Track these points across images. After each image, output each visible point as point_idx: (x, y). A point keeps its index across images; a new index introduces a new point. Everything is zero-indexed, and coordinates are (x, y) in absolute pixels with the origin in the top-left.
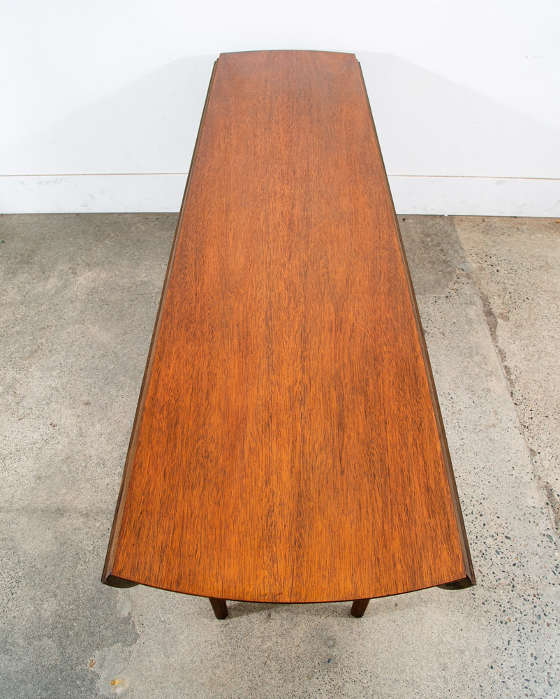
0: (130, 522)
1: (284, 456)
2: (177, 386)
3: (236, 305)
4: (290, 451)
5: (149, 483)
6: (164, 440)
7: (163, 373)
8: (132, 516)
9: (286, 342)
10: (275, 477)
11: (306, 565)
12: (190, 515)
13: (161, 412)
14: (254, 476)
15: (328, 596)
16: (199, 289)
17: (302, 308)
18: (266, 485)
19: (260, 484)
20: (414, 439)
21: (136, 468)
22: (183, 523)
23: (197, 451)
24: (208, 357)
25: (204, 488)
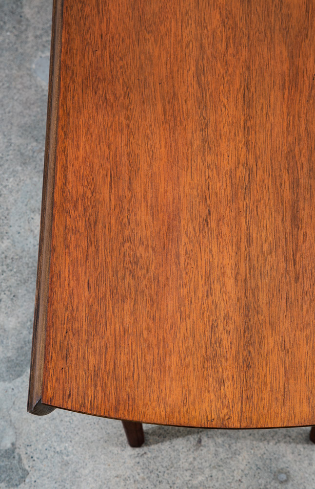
0: (56, 343)
1: (227, 261)
2: (91, 172)
3: (156, 54)
4: (233, 254)
5: (71, 296)
6: (84, 244)
7: (72, 156)
8: (56, 336)
9: (225, 106)
10: (217, 286)
11: (256, 387)
12: (122, 333)
13: (76, 207)
14: (192, 285)
15: (282, 420)
16: (104, 26)
17: (244, 55)
18: (207, 296)
19: (200, 295)
21: (54, 279)
22: (116, 342)
23: (124, 257)
24: (125, 131)
25: (136, 301)
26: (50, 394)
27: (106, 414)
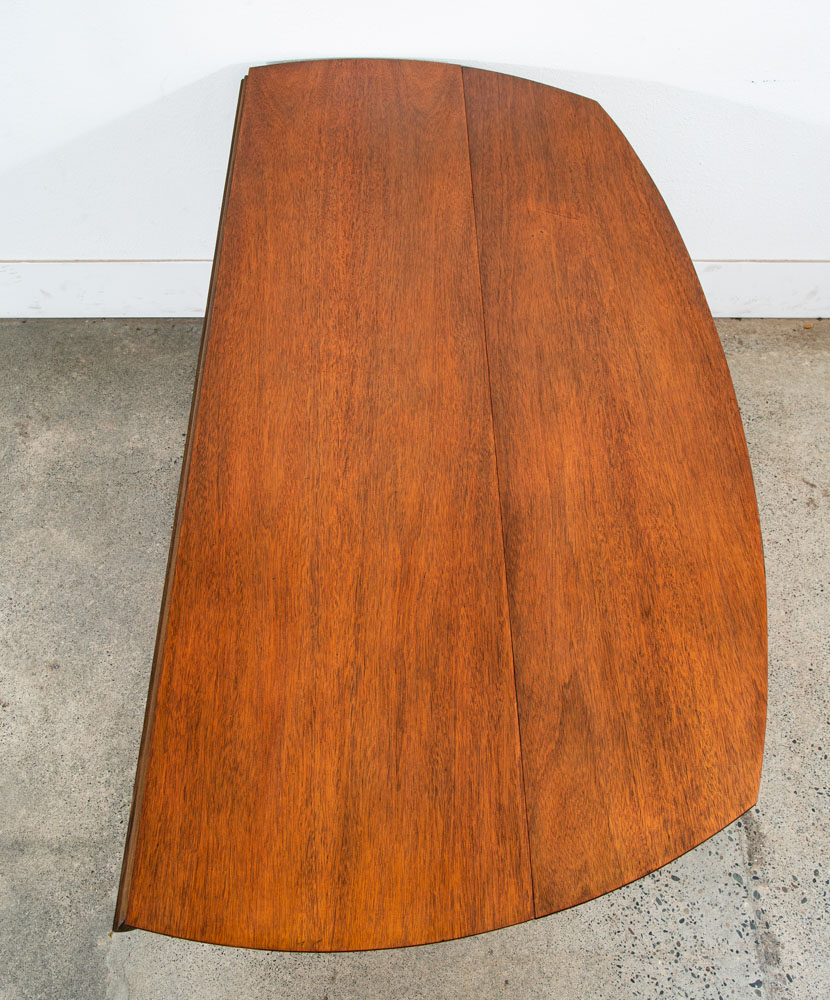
0: (146, 856)
1: (329, 766)
2: (198, 670)
3: (272, 549)
4: (336, 759)
5: (166, 805)
6: (183, 748)
7: (179, 653)
8: (146, 850)
9: (336, 602)
10: (317, 794)
11: (350, 905)
12: (216, 846)
13: (178, 708)
14: (292, 793)
15: (374, 943)
16: (223, 521)
17: (359, 550)
18: (307, 805)
19: (299, 805)
20: (489, 741)
21: (150, 786)
22: (208, 856)
23: (224, 762)
24: (236, 627)
25: (232, 812)
26: (134, 914)
27: (192, 937)
